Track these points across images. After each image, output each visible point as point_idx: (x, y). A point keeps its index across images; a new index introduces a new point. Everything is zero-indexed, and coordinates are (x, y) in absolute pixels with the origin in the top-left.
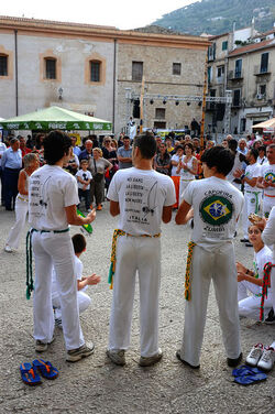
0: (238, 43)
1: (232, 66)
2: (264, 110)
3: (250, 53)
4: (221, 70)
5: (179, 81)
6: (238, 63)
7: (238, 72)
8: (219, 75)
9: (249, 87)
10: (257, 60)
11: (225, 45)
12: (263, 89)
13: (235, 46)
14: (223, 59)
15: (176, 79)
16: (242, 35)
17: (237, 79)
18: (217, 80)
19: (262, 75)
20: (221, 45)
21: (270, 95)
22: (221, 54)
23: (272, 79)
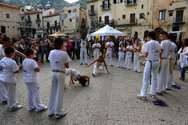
0: (27, 10)
1: (27, 17)
2: (40, 31)
3: (33, 14)
4: (22, 18)
5: (9, 20)
6: (29, 16)
7: (29, 19)
9: (34, 25)
10: (36, 16)
11: (23, 10)
12: (39, 25)
14: (23, 15)
15: (8, 20)
16: (29, 7)
17: (29, 22)
18: (21, 21)
19: (38, 21)
20: (21, 10)
21: (42, 27)
22: (22, 13)
23: (42, 22)
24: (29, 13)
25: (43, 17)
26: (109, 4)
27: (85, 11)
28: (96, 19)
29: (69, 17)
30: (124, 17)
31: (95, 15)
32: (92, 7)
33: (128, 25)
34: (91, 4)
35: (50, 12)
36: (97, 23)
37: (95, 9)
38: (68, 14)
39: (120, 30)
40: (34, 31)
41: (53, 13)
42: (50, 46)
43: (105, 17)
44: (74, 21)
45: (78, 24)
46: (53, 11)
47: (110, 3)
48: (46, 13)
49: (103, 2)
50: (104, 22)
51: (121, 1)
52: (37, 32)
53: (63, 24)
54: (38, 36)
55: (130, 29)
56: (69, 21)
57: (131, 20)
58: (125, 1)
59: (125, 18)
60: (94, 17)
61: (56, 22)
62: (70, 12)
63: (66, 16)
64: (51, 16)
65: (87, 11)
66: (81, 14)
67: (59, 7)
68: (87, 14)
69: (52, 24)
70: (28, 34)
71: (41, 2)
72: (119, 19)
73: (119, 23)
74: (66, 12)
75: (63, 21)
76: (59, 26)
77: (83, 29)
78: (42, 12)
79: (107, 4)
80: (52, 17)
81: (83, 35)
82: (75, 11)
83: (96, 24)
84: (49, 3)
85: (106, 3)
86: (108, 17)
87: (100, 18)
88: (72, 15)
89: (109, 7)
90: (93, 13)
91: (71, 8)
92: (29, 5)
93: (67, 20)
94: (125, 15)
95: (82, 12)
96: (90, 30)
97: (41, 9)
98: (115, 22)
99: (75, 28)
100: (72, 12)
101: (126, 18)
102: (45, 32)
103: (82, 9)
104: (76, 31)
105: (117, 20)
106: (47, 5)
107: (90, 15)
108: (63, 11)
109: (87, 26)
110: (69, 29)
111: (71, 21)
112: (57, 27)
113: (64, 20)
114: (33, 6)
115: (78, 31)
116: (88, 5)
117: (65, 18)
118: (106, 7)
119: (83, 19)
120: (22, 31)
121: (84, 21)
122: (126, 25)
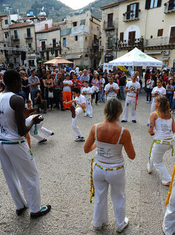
0: (13, 21)
1: (12, 33)
2: (32, 55)
3: (21, 27)
4: (7, 34)
6: (15, 32)
7: (16, 36)
8: (6, 37)
9: (23, 46)
10: (25, 31)
11: (6, 22)
12: (30, 45)
13: (12, 23)
14: (7, 29)
16: (14, 17)
17: (16, 40)
18: (5, 39)
19: (29, 38)
20: (4, 21)
21: (34, 48)
22: (5, 26)
23: (34, 41)
24: (15, 27)
25: (36, 33)
26: (138, 11)
27: (98, 22)
28: (115, 37)
29: (74, 33)
30: (160, 33)
31: (113, 30)
32: (110, 16)
33: (166, 46)
34: (109, 11)
35: (46, 25)
36: (116, 44)
37: (114, 20)
38: (73, 28)
39: (153, 55)
40: (23, 55)
41: (50, 26)
42: (45, 85)
43: (130, 33)
44: (81, 39)
45: (87, 44)
46: (49, 22)
47: (140, 8)
48: (39, 26)
49: (129, 7)
50: (127, 42)
51: (159, 5)
52: (27, 55)
53: (64, 44)
54: (30, 61)
55: (167, 53)
56: (74, 39)
57: (170, 39)
58: (165, 5)
59: (161, 35)
60: (112, 33)
61: (54, 41)
62: (75, 24)
63: (70, 31)
64: (47, 31)
65: (101, 24)
66: (92, 28)
67: (58, 15)
68: (102, 27)
69: (49, 44)
70: (15, 59)
71: (32, 7)
72: (152, 37)
73: (152, 43)
74: (70, 26)
75: (65, 39)
76: (60, 47)
77: (95, 52)
78: (33, 25)
79: (135, 10)
80: (49, 33)
81: (95, 61)
82: (83, 22)
83: (114, 45)
84: (44, 11)
85: (133, 8)
86: (134, 33)
87: (122, 34)
88: (79, 30)
89: (137, 16)
90: (110, 27)
91: (77, 19)
92: (14, 13)
93: (70, 38)
94: (162, 30)
95: (93, 25)
96: (104, 54)
97: (32, 19)
98: (145, 41)
99: (82, 50)
100: (78, 24)
101: (164, 35)
102: (39, 56)
103: (94, 20)
104: (84, 55)
105: (148, 38)
106: (42, 14)
107: (106, 30)
108: (65, 23)
109: (100, 48)
110: (73, 52)
111: (77, 40)
112: (56, 50)
113: (67, 37)
114: (21, 15)
115: (86, 56)
116: (103, 12)
117: (69, 34)
118: (132, 16)
119: (95, 36)
120: (6, 55)
121: (96, 39)
122: (162, 46)
